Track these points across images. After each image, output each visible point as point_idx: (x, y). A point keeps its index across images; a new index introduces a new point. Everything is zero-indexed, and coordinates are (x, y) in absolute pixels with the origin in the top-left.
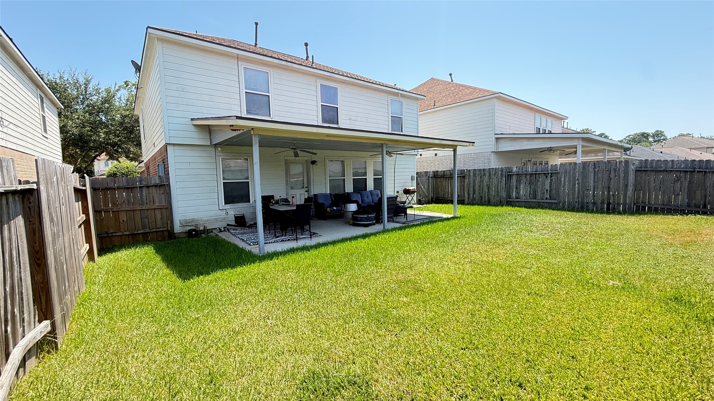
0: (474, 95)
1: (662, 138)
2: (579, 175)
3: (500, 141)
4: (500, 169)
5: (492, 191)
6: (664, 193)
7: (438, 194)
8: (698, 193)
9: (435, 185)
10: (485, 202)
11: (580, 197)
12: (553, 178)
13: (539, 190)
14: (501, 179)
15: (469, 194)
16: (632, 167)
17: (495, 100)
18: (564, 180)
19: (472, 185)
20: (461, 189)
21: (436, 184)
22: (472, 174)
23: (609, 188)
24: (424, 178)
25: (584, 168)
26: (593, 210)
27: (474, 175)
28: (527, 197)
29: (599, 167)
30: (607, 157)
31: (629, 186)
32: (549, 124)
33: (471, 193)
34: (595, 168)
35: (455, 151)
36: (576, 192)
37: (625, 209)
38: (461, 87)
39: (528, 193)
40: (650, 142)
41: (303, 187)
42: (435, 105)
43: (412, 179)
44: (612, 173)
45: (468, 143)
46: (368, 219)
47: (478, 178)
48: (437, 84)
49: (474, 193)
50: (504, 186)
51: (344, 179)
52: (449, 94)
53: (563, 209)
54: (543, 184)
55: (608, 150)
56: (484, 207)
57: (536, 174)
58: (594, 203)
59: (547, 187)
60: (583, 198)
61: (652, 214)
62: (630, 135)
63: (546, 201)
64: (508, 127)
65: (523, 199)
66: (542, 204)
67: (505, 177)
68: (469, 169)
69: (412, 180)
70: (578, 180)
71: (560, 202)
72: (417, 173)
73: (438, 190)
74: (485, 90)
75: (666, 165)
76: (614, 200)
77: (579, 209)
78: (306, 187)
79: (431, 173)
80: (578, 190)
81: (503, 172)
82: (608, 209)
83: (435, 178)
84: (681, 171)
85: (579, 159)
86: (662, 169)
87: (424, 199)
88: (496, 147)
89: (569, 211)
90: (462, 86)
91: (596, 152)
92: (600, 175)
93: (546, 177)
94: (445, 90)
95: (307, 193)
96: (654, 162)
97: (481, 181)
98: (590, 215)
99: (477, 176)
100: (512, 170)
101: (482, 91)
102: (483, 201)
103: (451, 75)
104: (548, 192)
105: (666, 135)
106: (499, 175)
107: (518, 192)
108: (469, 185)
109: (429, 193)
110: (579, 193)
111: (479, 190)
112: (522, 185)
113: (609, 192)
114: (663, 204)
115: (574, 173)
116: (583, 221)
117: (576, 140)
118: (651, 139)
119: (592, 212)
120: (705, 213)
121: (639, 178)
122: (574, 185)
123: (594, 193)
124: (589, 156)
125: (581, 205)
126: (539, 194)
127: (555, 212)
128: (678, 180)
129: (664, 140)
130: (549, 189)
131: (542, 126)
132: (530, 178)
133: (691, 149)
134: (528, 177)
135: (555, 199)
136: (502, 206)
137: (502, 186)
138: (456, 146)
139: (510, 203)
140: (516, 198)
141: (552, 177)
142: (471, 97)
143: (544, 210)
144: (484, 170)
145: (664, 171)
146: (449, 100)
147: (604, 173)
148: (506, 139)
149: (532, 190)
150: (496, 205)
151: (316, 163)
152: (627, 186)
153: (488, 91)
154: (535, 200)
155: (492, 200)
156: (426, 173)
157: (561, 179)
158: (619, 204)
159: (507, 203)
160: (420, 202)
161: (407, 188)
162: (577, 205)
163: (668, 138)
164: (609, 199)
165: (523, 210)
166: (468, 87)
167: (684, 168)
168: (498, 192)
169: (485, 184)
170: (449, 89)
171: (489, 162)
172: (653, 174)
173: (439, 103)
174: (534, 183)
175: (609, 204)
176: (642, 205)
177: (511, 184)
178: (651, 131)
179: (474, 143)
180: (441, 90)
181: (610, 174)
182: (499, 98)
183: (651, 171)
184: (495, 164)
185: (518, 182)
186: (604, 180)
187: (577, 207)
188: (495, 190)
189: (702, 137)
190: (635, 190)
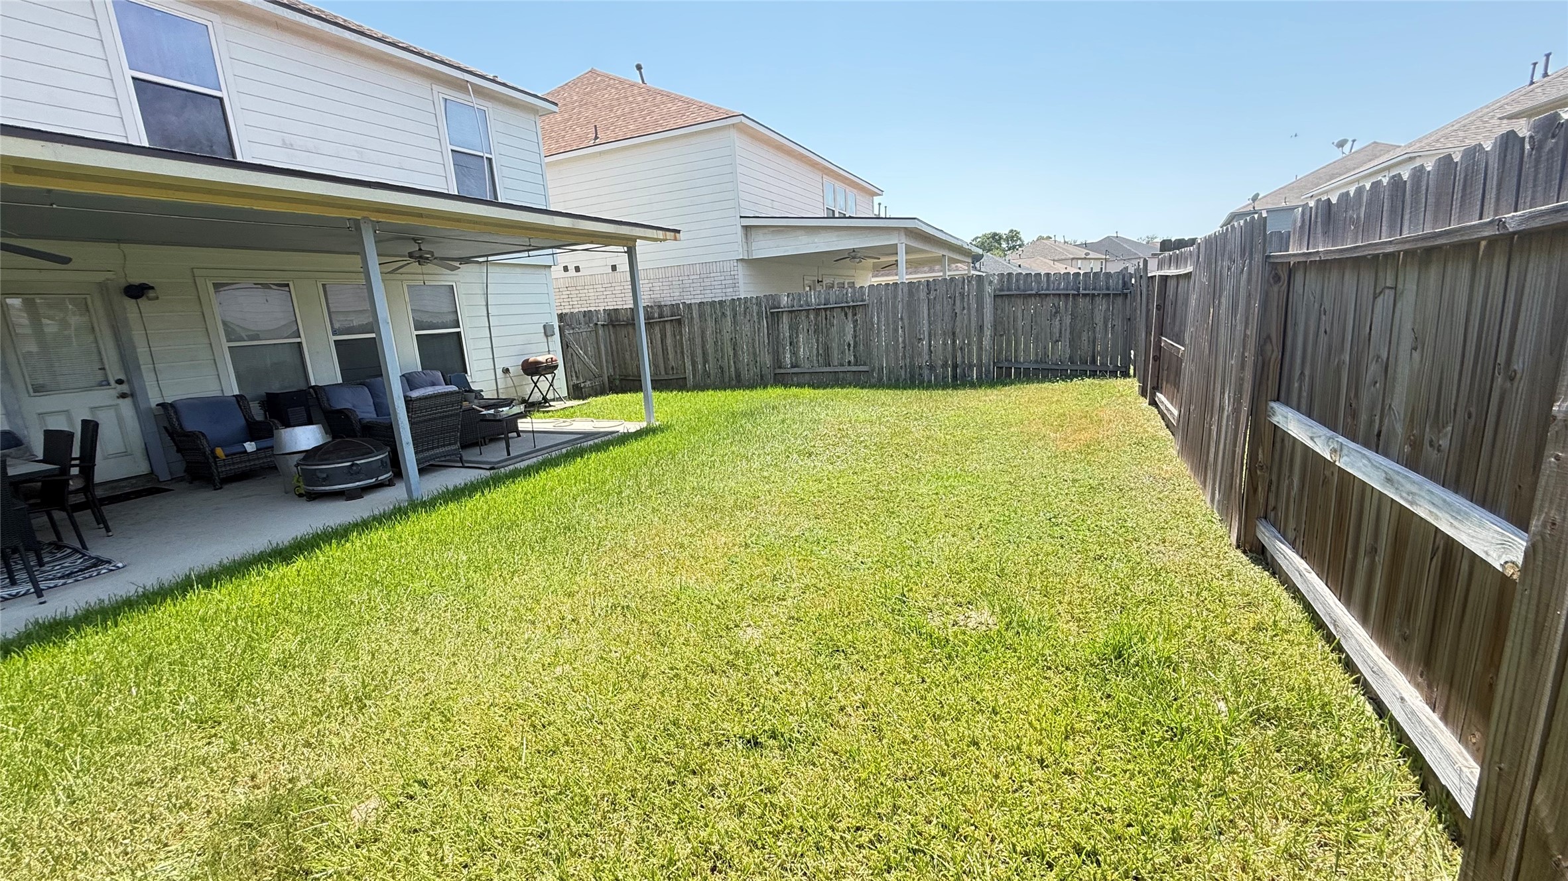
0: (688, 116)
1: (1019, 243)
2: (903, 308)
3: (754, 234)
4: (754, 301)
5: (743, 353)
6: (1037, 339)
7: (626, 368)
8: (1084, 337)
9: (614, 344)
10: (730, 379)
11: (907, 355)
12: (858, 317)
13: (835, 345)
14: (759, 322)
15: (694, 364)
16: (989, 289)
17: (734, 134)
18: (878, 321)
19: (698, 341)
20: (676, 352)
21: (617, 345)
22: (695, 314)
23: (954, 333)
24: (584, 328)
25: (911, 294)
26: (930, 381)
27: (702, 316)
28: (812, 362)
29: (936, 290)
30: (948, 273)
31: (985, 329)
32: (851, 203)
33: (699, 360)
34: (929, 293)
35: (631, 253)
36: (901, 346)
37: (981, 375)
38: (659, 97)
39: (815, 352)
40: (1004, 250)
41: (105, 383)
42: (596, 138)
43: (547, 331)
44: (958, 302)
45: (660, 232)
46: (353, 473)
47: (710, 323)
48: (603, 85)
49: (705, 361)
50: (766, 341)
51: (300, 343)
52: (632, 112)
53: (879, 385)
54: (842, 332)
55: (949, 258)
56: (728, 392)
57: (826, 309)
58: (932, 368)
59: (849, 338)
60: (912, 358)
61: (1023, 383)
62: (977, 238)
63: (849, 369)
64: (768, 203)
65: (806, 367)
66: (841, 375)
67: (766, 318)
68: (688, 302)
69: (547, 336)
70: (902, 319)
71: (873, 370)
72: (561, 317)
73: (624, 359)
74: (711, 108)
75: (1039, 282)
76: (963, 357)
77: (906, 383)
78: (120, 382)
79: (602, 315)
80: (904, 342)
81: (761, 306)
82: (955, 377)
83: (614, 326)
84: (1059, 295)
85: (903, 276)
86: (1034, 292)
87: (588, 383)
88: (745, 248)
89: (889, 387)
90: (660, 93)
91: (932, 262)
92: (938, 307)
93: (846, 315)
94: (623, 101)
95: (128, 401)
96: (1022, 277)
97: (718, 332)
98: (924, 394)
99: (709, 319)
100: (779, 303)
101: (703, 109)
102: (727, 380)
103: (639, 67)
104: (852, 348)
105: (1023, 238)
106: (755, 314)
107: (794, 353)
108: (691, 340)
109: (602, 368)
110: (904, 347)
111: (716, 351)
112: (801, 336)
113: (954, 342)
114: (1036, 362)
115: (895, 307)
116: (912, 411)
117: (896, 234)
118: (1004, 245)
119: (929, 386)
120: (1093, 374)
121: (999, 312)
122: (896, 330)
123: (930, 342)
124: (922, 273)
125: (910, 373)
126: (836, 355)
127: (865, 391)
128: (1056, 313)
129: (1020, 246)
130: (852, 343)
131: (838, 206)
132: (816, 319)
133: (1054, 260)
134: (812, 317)
135: (865, 364)
136: (765, 387)
137: (761, 340)
138: (634, 239)
139: (781, 379)
140: (792, 367)
141: (855, 315)
142: (680, 123)
143: (845, 391)
144: (721, 302)
145: (1035, 295)
146: (632, 127)
147: (945, 303)
148: (766, 231)
149: (820, 345)
150: (752, 386)
151: (151, 294)
152: (981, 328)
153: (717, 110)
154: (828, 369)
155: (745, 375)
156: (588, 315)
157: (872, 318)
158: (971, 366)
159: (775, 379)
160: (577, 392)
161: (531, 360)
162: (903, 373)
163: (1025, 243)
164: (954, 357)
165: (807, 392)
166: (674, 99)
167: (1063, 289)
168: (755, 354)
169: (727, 337)
170: (631, 99)
171: (734, 286)
172: (1019, 302)
173: (609, 132)
174: (825, 330)
175: (955, 367)
176: (1006, 364)
177: (779, 335)
178: (1004, 231)
179: (679, 231)
180: (612, 100)
181: (954, 304)
182: (742, 129)
183: (1017, 296)
184: (746, 288)
185: (794, 328)
186: (946, 318)
187: (903, 376)
188: (748, 350)
189: (1065, 242)
190: (995, 334)
